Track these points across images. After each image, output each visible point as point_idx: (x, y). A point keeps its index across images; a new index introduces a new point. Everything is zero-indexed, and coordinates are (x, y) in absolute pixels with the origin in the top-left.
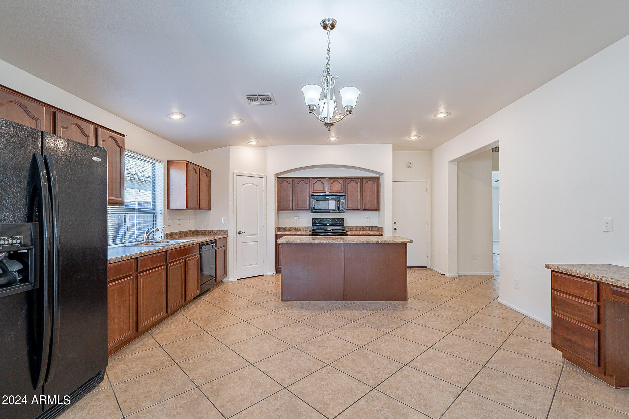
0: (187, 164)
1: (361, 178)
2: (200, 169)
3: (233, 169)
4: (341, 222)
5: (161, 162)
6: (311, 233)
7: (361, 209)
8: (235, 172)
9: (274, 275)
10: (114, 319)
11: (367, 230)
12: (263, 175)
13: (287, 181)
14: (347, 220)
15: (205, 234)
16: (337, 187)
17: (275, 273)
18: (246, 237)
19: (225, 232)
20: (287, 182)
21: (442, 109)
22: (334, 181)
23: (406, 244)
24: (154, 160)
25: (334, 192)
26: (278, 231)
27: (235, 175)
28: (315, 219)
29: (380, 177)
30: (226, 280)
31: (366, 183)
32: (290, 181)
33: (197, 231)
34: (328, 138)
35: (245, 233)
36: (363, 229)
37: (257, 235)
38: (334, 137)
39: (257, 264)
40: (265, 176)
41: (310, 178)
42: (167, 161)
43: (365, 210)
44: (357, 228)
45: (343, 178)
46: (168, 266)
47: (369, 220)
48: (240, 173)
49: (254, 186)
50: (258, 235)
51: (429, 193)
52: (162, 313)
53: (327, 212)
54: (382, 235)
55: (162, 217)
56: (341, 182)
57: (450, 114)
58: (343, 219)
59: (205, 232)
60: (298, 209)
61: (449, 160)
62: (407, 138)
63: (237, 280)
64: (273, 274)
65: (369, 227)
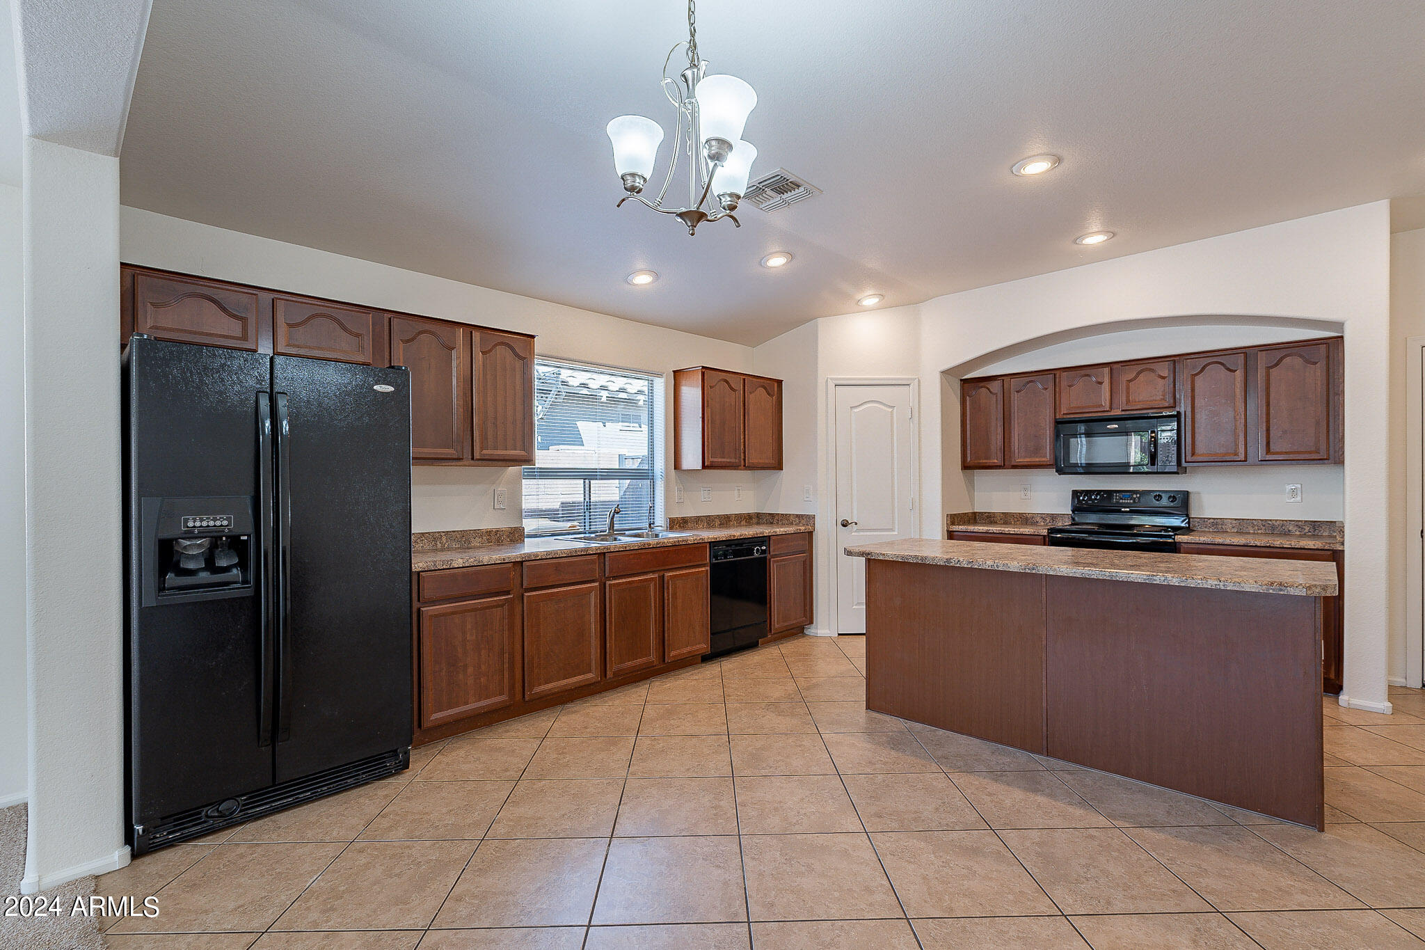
0: (703, 374)
2: (744, 379)
3: (827, 372)
4: (1182, 502)
5: (659, 375)
7: (1250, 460)
8: (832, 379)
10: (465, 667)
11: (1287, 534)
13: (987, 388)
15: (772, 523)
18: (862, 533)
19: (811, 519)
20: (989, 389)
24: (650, 374)
25: (1138, 407)
26: (953, 524)
27: (831, 385)
28: (1082, 492)
30: (811, 631)
33: (758, 515)
34: (1075, 242)
35: (856, 524)
36: (1271, 527)
38: (1098, 232)
42: (674, 371)
44: (1242, 525)
45: (1174, 360)
46: (607, 585)
47: (1299, 498)
48: (840, 379)
50: (896, 530)
52: (590, 676)
53: (1121, 469)
55: (663, 485)
56: (1165, 373)
59: (772, 519)
63: (839, 634)
65: (1299, 524)
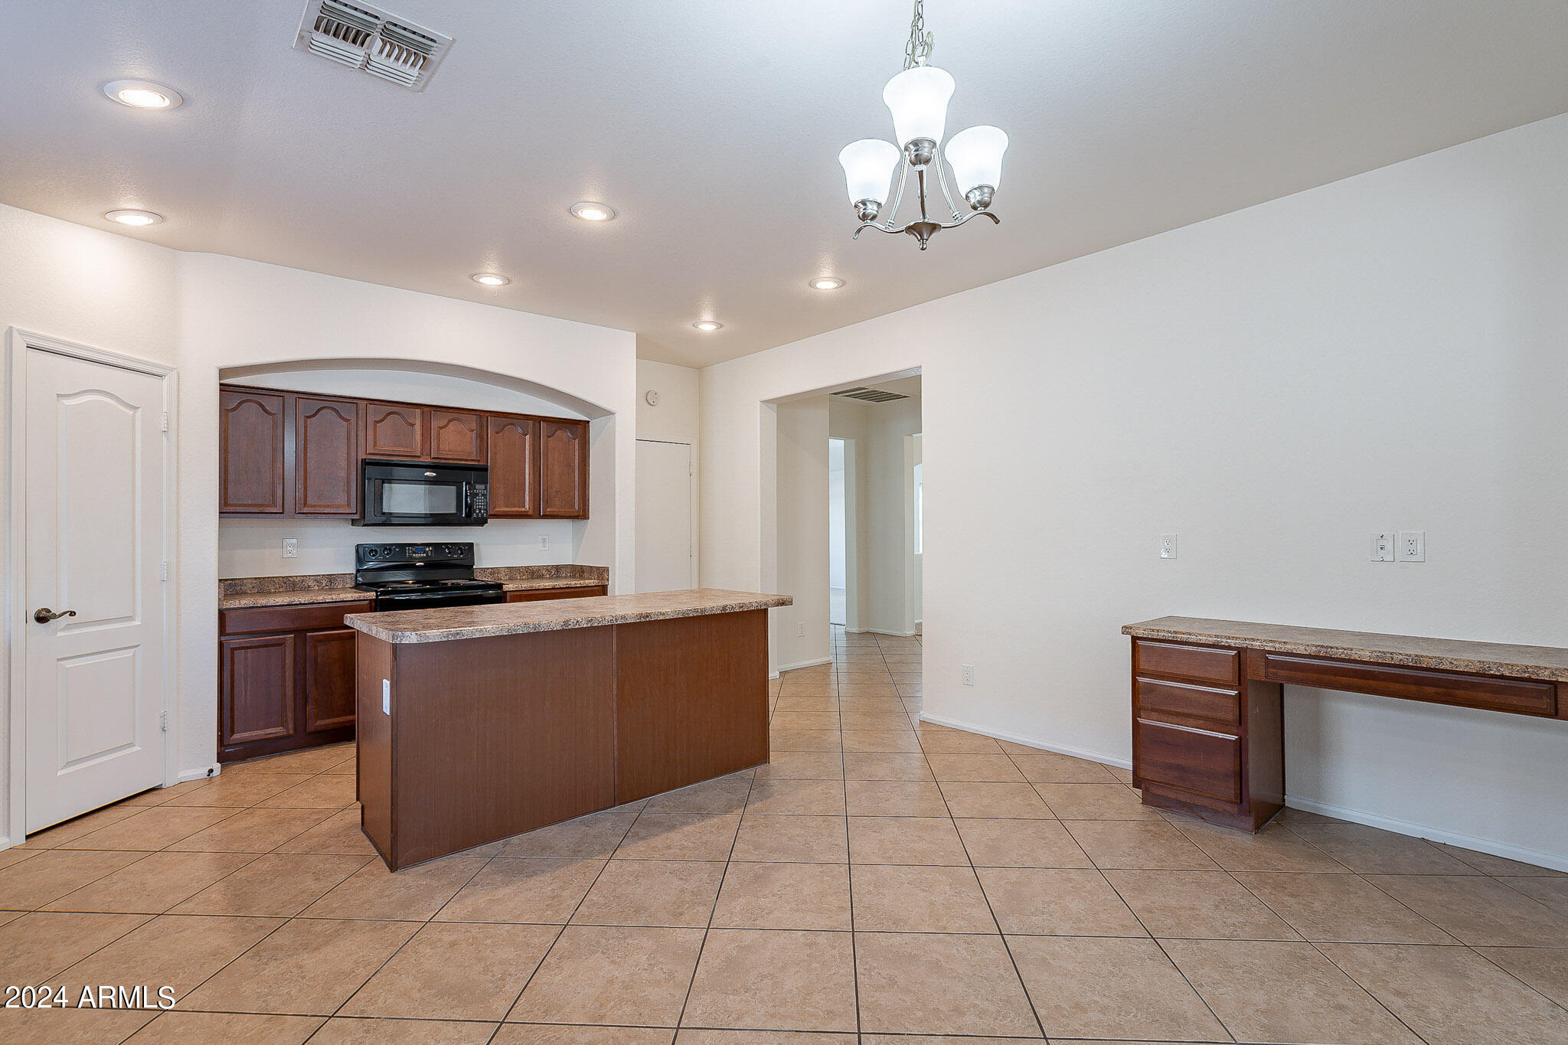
1: (538, 420)
6: (377, 596)
9: (215, 774)
12: (164, 368)
14: (481, 546)
16: (456, 444)
17: (217, 767)
21: (827, 272)
22: (449, 422)
23: (766, 610)
29: (588, 422)
31: (550, 437)
32: (272, 404)
37: (131, 618)
39: (131, 745)
40: (172, 369)
41: (359, 402)
43: (546, 516)
49: (122, 408)
51: (694, 475)
54: (602, 590)
57: (844, 283)
58: (471, 545)
60: (307, 510)
61: (764, 399)
62: (688, 326)
64: (211, 771)
